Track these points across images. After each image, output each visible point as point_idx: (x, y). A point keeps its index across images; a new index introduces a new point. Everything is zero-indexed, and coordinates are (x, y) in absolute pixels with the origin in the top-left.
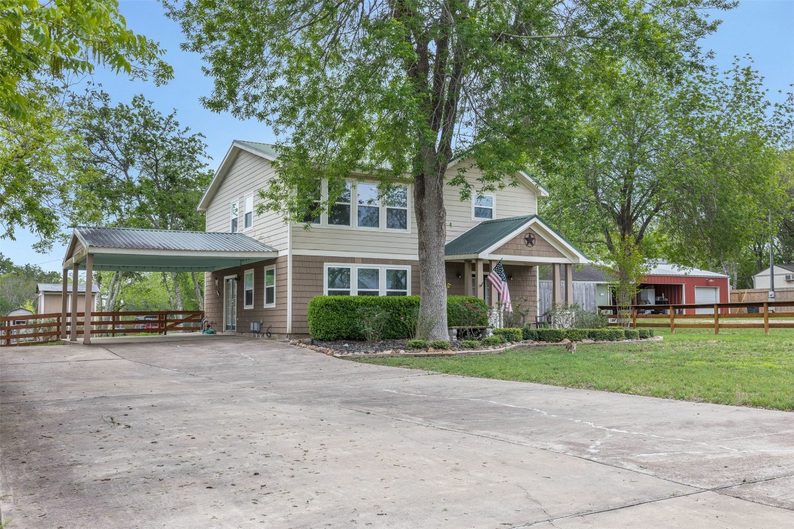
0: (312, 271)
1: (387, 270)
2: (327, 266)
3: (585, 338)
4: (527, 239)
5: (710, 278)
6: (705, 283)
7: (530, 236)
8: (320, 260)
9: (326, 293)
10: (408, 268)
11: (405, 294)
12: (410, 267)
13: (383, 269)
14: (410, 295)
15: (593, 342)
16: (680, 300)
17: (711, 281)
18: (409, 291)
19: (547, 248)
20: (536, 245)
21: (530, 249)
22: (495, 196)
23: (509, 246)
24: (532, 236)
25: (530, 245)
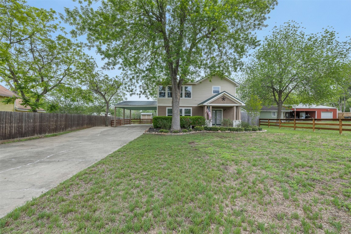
0: (163, 110)
1: (185, 109)
3: (227, 130)
5: (328, 109)
6: (326, 110)
8: (166, 107)
9: (167, 116)
10: (191, 108)
11: (190, 115)
13: (183, 109)
15: (230, 132)
16: (314, 117)
17: (329, 110)
18: (191, 114)
19: (230, 101)
20: (226, 100)
21: (224, 102)
22: (220, 87)
23: (216, 101)
24: (224, 98)
25: (224, 100)
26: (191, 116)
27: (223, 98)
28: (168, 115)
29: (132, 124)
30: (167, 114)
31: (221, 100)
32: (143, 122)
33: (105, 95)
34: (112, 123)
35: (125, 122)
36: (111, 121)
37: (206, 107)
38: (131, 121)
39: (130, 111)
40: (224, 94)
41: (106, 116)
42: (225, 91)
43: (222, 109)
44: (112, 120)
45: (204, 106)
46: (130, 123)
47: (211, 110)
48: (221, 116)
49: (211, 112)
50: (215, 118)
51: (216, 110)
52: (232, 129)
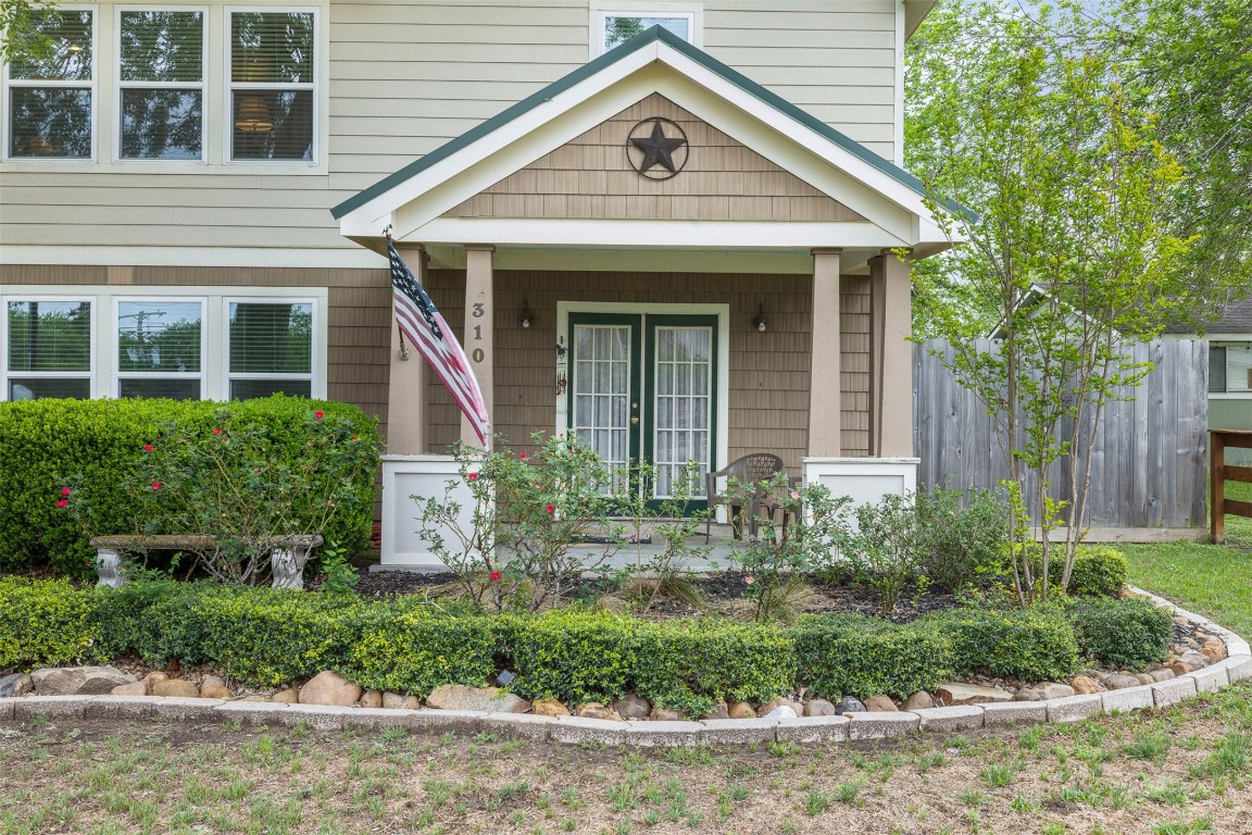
1: (233, 306)
4: (639, 144)
7: (657, 131)
10: (317, 299)
11: (303, 389)
14: (324, 394)
19: (754, 184)
20: (696, 166)
21: (657, 188)
22: (701, 16)
23: (547, 182)
24: (670, 133)
26: (319, 392)
27: (645, 132)
28: (19, 388)
31: (615, 159)
40: (657, 68)
42: (660, 34)
43: (722, 311)
47: (478, 306)
48: (709, 396)
49: (478, 344)
50: (635, 429)
51: (647, 316)
52: (554, 665)
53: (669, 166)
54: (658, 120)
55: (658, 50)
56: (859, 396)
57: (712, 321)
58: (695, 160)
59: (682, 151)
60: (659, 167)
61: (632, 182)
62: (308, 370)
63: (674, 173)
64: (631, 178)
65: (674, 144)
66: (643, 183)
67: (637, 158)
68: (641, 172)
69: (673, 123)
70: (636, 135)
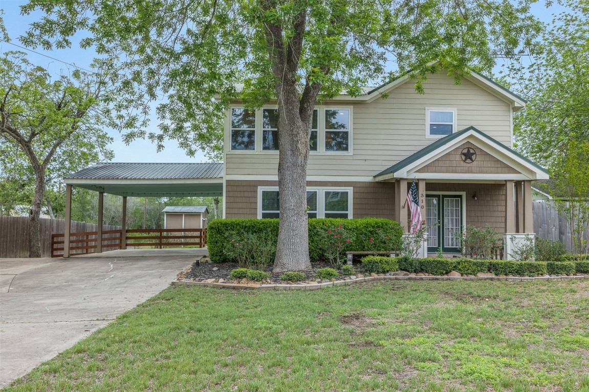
0: (246, 194)
1: (326, 192)
2: (260, 190)
3: (482, 271)
4: (464, 154)
7: (469, 151)
8: (255, 184)
9: (259, 215)
10: (350, 190)
11: (345, 216)
12: (352, 188)
13: (321, 192)
14: (352, 218)
15: (493, 276)
18: (350, 212)
19: (493, 164)
20: (478, 160)
21: (469, 165)
22: (456, 111)
23: (441, 164)
24: (472, 151)
25: (468, 161)
26: (350, 217)
27: (466, 151)
28: (265, 216)
29: (130, 249)
30: (260, 212)
31: (458, 157)
32: (171, 241)
33: (30, 141)
34: (55, 246)
35: (102, 240)
36: (53, 236)
37: (404, 186)
38: (127, 238)
39: (125, 198)
40: (471, 136)
41: (33, 219)
42: (472, 128)
43: (464, 194)
44: (55, 232)
45: (398, 181)
46: (123, 245)
47: (422, 194)
48: (460, 218)
49: (422, 204)
50: (439, 227)
51: (442, 195)
52: (502, 268)
53: (472, 160)
54: (468, 148)
55: (472, 132)
56: (502, 218)
57: (460, 196)
58: (478, 158)
59: (475, 155)
60: (469, 160)
61: (462, 163)
62: (347, 210)
63: (473, 161)
64: (462, 162)
65: (473, 154)
66: (465, 163)
67: (464, 157)
68: (464, 161)
69: (472, 149)
70: (463, 152)
